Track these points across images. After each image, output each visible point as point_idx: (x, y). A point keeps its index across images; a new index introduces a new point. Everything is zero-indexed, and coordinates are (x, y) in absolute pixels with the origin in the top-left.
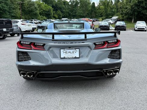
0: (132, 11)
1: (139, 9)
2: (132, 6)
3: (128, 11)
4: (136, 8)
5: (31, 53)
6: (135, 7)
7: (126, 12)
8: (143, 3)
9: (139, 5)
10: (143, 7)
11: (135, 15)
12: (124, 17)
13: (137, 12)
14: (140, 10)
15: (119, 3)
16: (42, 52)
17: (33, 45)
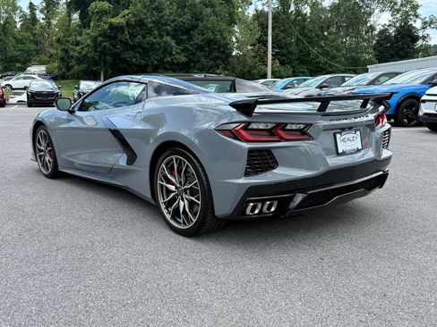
0: (96, 51)
1: (115, 47)
2: (95, 39)
3: (84, 53)
4: (107, 44)
5: (280, 150)
6: (103, 42)
7: (80, 53)
8: (123, 32)
9: (115, 37)
10: (124, 43)
11: (105, 63)
12: (75, 67)
13: (111, 55)
14: (118, 51)
15: (38, 27)
16: (304, 145)
17: (279, 129)
